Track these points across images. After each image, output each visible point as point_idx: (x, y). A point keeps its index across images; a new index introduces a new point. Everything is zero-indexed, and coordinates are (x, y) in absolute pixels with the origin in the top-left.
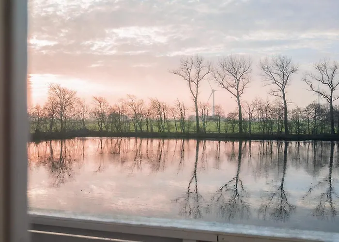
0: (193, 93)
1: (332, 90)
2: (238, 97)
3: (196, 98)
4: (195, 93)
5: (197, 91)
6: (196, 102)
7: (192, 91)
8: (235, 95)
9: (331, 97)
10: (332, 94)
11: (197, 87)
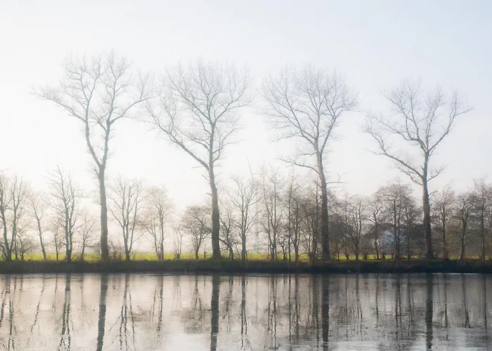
0: (93, 154)
1: (427, 155)
2: (210, 167)
3: (102, 167)
4: (100, 155)
5: (106, 149)
6: (101, 177)
7: (91, 150)
8: (203, 163)
9: (425, 170)
10: (426, 165)
11: (107, 139)
